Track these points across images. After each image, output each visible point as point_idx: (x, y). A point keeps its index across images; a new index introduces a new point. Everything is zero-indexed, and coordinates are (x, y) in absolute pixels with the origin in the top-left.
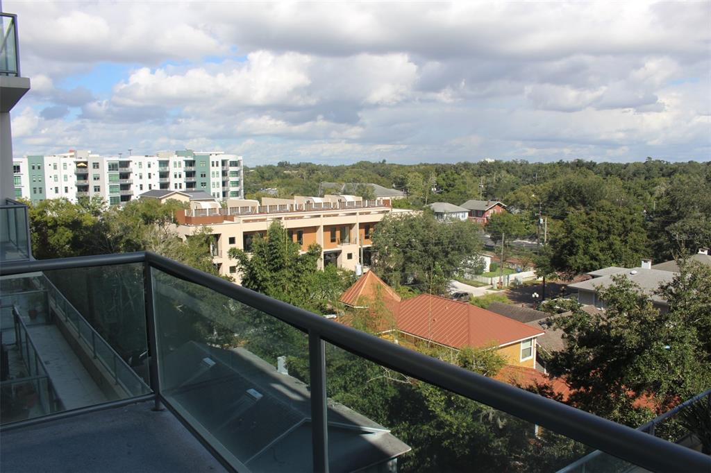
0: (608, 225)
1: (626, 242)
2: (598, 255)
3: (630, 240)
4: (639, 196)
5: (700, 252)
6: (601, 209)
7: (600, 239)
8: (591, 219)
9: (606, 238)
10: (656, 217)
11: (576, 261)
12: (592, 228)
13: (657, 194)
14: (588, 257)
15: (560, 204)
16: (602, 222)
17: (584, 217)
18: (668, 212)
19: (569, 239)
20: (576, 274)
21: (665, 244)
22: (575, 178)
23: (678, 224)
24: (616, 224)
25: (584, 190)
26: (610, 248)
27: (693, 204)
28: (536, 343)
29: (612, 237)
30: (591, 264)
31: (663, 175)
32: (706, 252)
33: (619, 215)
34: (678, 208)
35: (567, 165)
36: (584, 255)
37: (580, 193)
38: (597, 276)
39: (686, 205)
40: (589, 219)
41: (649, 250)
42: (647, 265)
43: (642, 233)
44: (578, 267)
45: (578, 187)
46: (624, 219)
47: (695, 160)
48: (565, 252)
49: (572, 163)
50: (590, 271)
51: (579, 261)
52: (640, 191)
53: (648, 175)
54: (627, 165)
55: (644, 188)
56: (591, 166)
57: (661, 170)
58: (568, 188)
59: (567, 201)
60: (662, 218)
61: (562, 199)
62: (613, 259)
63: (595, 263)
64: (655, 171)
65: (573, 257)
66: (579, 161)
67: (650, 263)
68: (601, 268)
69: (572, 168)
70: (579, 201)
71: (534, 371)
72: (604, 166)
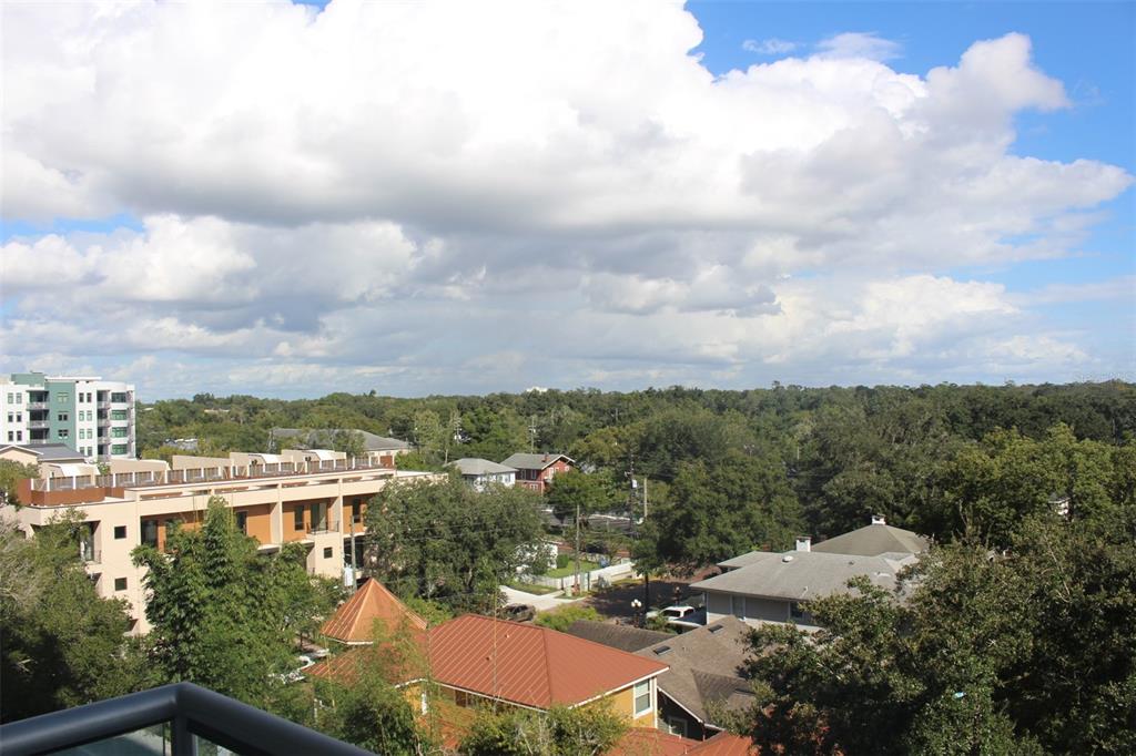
0: (742, 486)
1: (770, 512)
2: (730, 534)
3: (776, 509)
4: (773, 439)
5: (874, 521)
6: (728, 462)
7: (731, 509)
8: (716, 478)
9: (741, 507)
10: (803, 470)
11: (697, 545)
12: (719, 492)
13: (798, 437)
14: (715, 538)
15: (659, 455)
16: (733, 482)
17: (704, 476)
18: (818, 463)
19: (684, 512)
20: (697, 567)
21: (822, 511)
22: (676, 413)
23: (838, 480)
24: (753, 483)
25: (694, 433)
26: (748, 523)
27: (852, 449)
28: (656, 687)
29: (748, 505)
30: (721, 549)
31: (802, 408)
32: (882, 521)
33: (756, 470)
34: (832, 456)
35: (660, 394)
36: (709, 534)
37: (688, 438)
38: (733, 569)
39: (844, 452)
40: (713, 478)
41: (801, 521)
42: (805, 546)
43: (792, 496)
44: (702, 555)
45: (686, 429)
46: (764, 475)
47: (839, 385)
48: (680, 531)
49: (668, 392)
50: (720, 561)
51: (701, 545)
52: (773, 433)
53: (780, 408)
54: (745, 394)
55: (778, 428)
56: (697, 395)
57: (799, 399)
58: (670, 430)
59: (669, 451)
60: (811, 473)
61: (661, 447)
62: (752, 539)
63: (727, 547)
64: (790, 402)
65: (692, 539)
66: (678, 389)
67: (808, 542)
68: (736, 555)
69: (669, 400)
70: (688, 450)
71: (657, 732)
72: (714, 396)
